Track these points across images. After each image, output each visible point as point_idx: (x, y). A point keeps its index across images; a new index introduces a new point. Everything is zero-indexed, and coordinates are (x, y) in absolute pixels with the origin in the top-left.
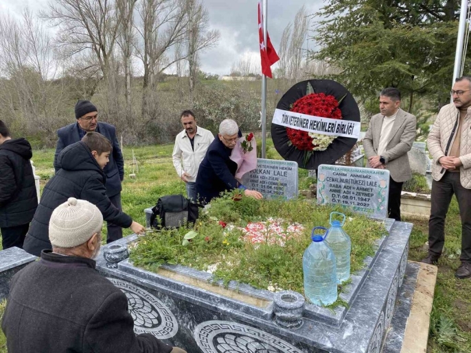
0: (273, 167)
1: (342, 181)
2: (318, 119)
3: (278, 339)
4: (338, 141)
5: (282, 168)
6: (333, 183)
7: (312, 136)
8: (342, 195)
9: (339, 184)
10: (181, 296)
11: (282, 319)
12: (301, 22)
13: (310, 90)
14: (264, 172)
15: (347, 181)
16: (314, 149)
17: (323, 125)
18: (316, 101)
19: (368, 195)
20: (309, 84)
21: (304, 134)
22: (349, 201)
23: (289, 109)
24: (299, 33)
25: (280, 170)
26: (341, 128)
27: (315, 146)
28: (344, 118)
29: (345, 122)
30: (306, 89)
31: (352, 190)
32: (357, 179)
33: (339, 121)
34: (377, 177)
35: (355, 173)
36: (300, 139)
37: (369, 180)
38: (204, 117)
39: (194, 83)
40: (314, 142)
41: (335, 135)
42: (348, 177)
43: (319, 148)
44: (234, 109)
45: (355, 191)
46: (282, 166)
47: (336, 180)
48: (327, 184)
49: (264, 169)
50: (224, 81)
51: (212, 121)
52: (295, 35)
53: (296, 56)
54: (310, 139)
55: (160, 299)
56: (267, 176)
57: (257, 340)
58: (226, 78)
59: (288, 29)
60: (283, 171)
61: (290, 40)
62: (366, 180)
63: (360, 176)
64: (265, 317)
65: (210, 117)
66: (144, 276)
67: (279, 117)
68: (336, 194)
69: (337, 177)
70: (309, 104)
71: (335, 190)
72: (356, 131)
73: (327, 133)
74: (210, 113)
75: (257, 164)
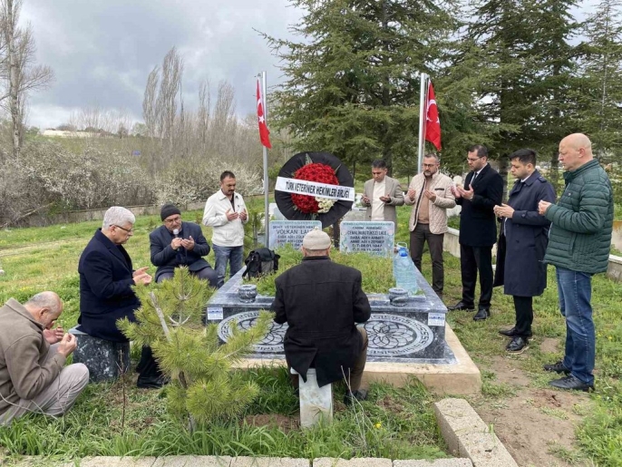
0: (301, 227)
1: (360, 233)
2: (323, 185)
3: (395, 316)
4: (338, 204)
5: (309, 227)
6: (353, 236)
7: (318, 200)
8: (360, 244)
9: (358, 236)
11: (397, 302)
12: (172, 68)
13: (309, 162)
14: (292, 232)
15: (364, 233)
16: (319, 211)
17: (328, 191)
18: (319, 170)
19: (380, 242)
20: (307, 155)
21: (311, 198)
22: (366, 248)
23: (291, 177)
24: (170, 80)
26: (340, 194)
27: (319, 209)
28: (341, 184)
29: (344, 188)
30: (305, 160)
31: (368, 240)
32: (372, 230)
33: (338, 187)
34: (386, 227)
35: (370, 226)
36: (307, 203)
37: (380, 231)
38: (44, 189)
39: (20, 140)
40: (320, 206)
41: (336, 198)
42: (365, 230)
43: (324, 211)
45: (370, 240)
46: (308, 225)
47: (355, 233)
48: (348, 237)
49: (290, 229)
50: (47, 137)
51: (59, 195)
52: (165, 83)
54: (317, 203)
56: (295, 235)
57: (381, 322)
58: (47, 133)
59: (154, 74)
61: (158, 88)
62: (378, 230)
63: (373, 228)
64: (386, 304)
65: (54, 189)
67: (282, 184)
68: (355, 244)
69: (356, 230)
70: (313, 173)
71: (355, 241)
72: (352, 194)
73: (330, 197)
74: (54, 184)
75: (284, 225)
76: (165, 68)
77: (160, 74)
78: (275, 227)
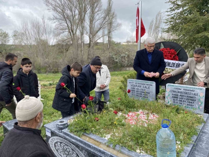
0: (143, 84)
1: (179, 92)
2: (167, 60)
5: (148, 85)
6: (174, 93)
8: (178, 100)
9: (177, 94)
10: (90, 151)
12: (159, 18)
13: (162, 47)
14: (138, 86)
15: (181, 92)
17: (169, 64)
18: (165, 52)
19: (193, 100)
20: (162, 44)
22: (182, 103)
24: (158, 23)
25: (146, 86)
26: (178, 65)
28: (180, 60)
29: (180, 62)
30: (160, 46)
31: (184, 97)
32: (187, 91)
33: (177, 62)
34: (198, 91)
35: (186, 89)
37: (194, 93)
38: (114, 60)
39: (110, 46)
42: (182, 90)
44: (127, 57)
45: (186, 98)
46: (147, 84)
47: (176, 92)
48: (171, 94)
49: (138, 85)
50: (123, 45)
51: (117, 62)
52: (156, 24)
53: (156, 33)
55: (81, 151)
56: (140, 88)
58: (124, 44)
59: (152, 21)
60: (148, 86)
61: (153, 26)
62: (192, 92)
63: (189, 90)
65: (116, 60)
66: (74, 138)
68: (175, 99)
69: (176, 90)
71: (175, 97)
73: (171, 68)
74: (116, 59)
75: (135, 82)
76: (156, 19)
77: (155, 21)
78: (130, 83)
